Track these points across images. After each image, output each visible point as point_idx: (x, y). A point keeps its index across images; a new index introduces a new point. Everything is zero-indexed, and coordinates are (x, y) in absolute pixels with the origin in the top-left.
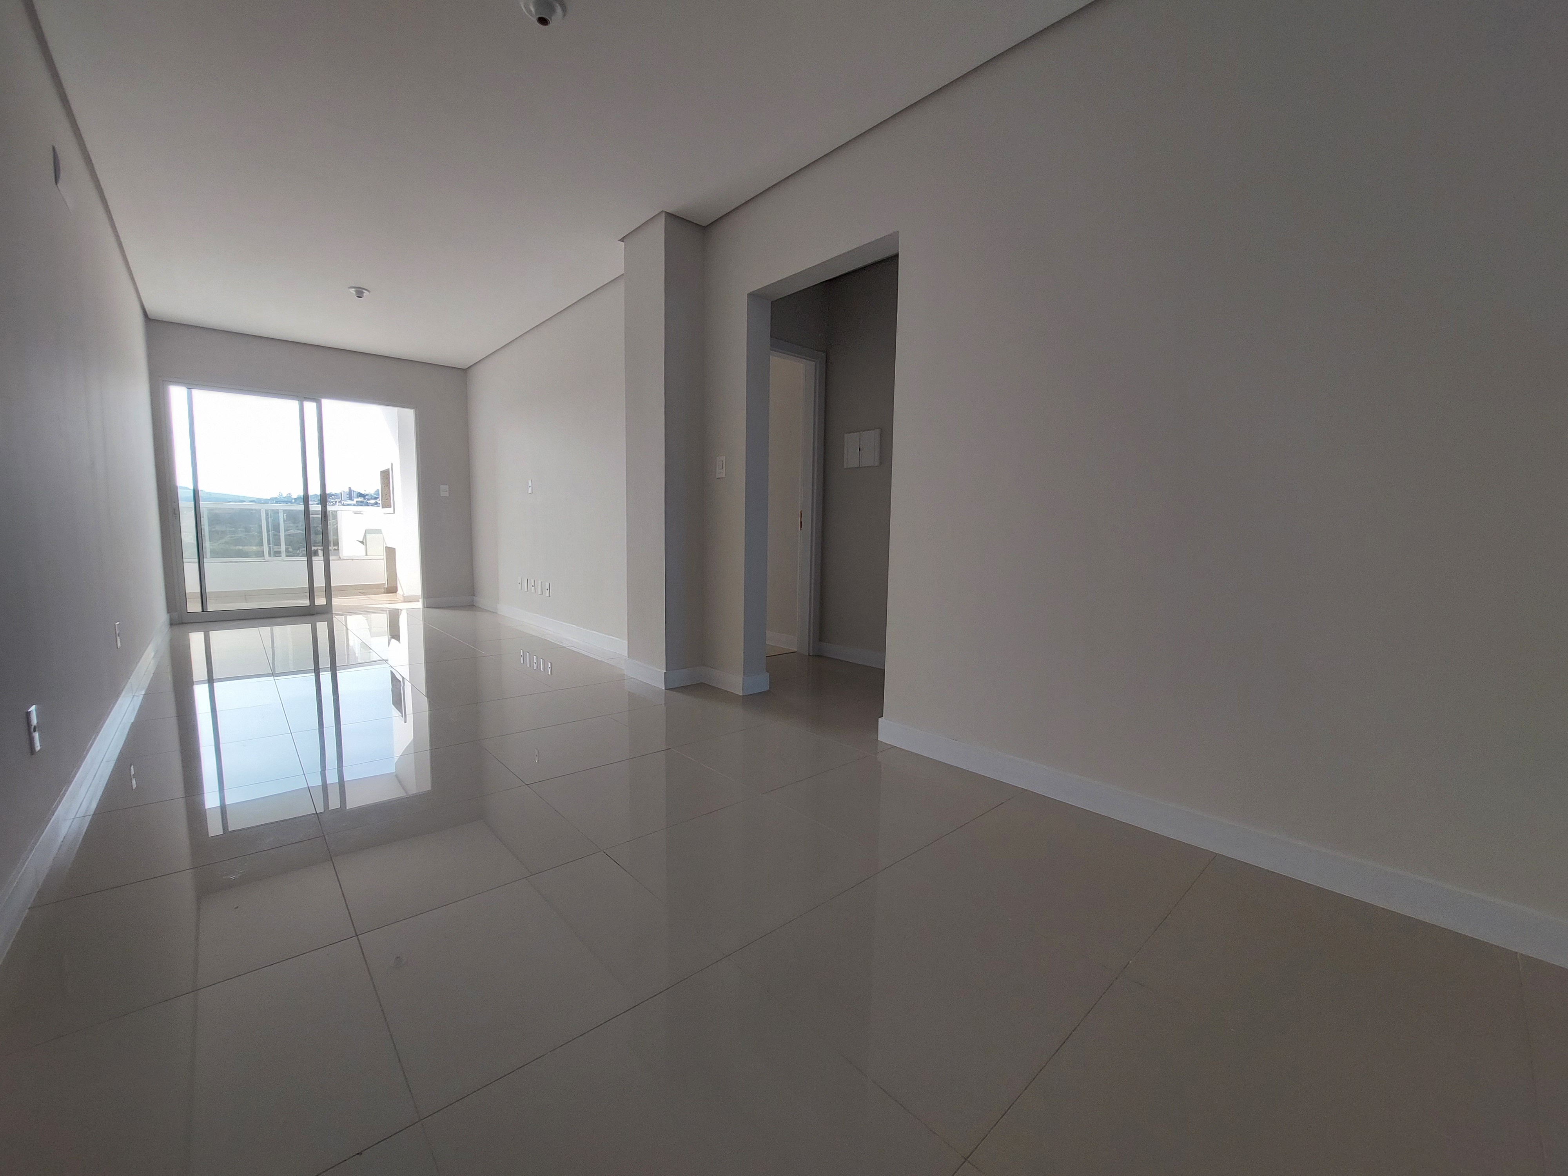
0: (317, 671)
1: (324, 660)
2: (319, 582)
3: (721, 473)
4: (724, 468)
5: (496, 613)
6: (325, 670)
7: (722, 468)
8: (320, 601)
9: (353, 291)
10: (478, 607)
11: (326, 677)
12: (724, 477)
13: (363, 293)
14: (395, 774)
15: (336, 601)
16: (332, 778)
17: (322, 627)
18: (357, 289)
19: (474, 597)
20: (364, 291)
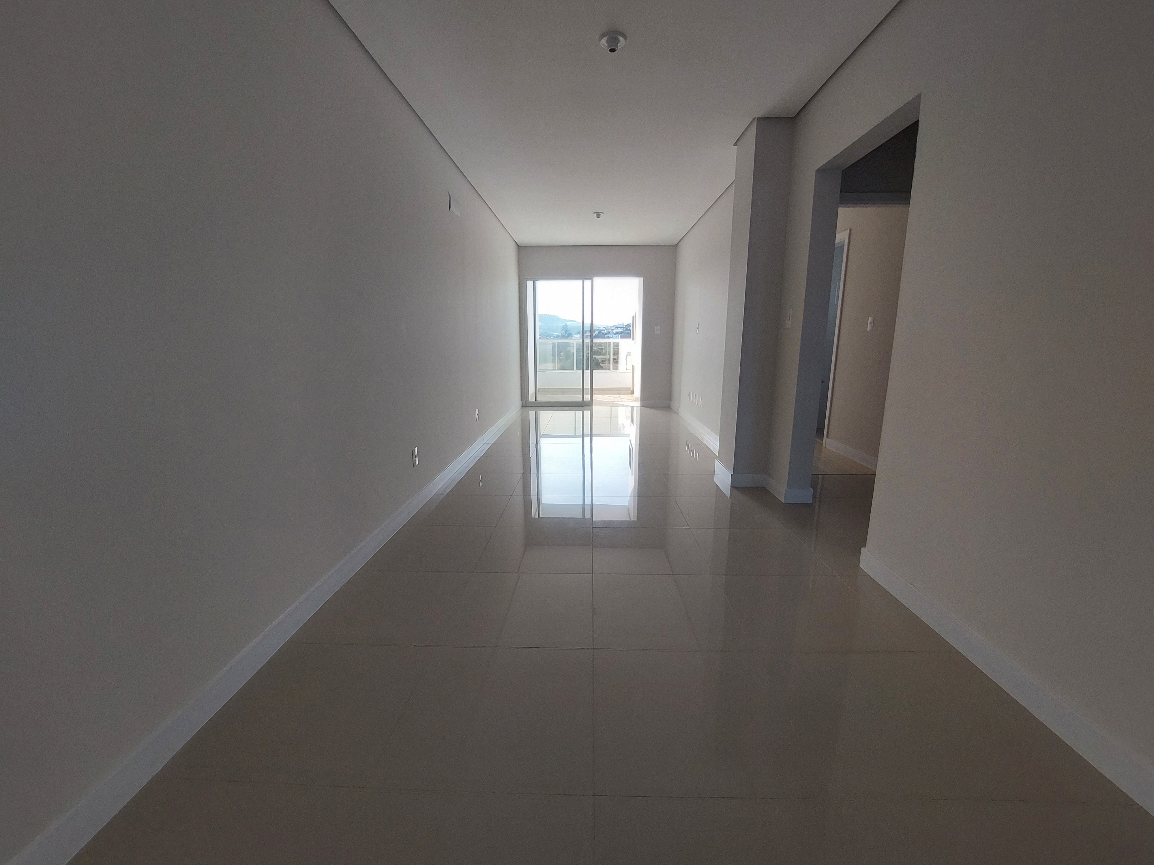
0: (583, 436)
1: (587, 431)
2: (587, 386)
3: (788, 324)
4: (791, 320)
5: (678, 414)
6: (587, 436)
7: (789, 320)
8: (587, 397)
9: (595, 215)
10: (671, 408)
11: (587, 440)
12: (789, 327)
13: (600, 215)
14: (627, 507)
15: (595, 397)
16: (588, 501)
17: (587, 413)
18: (597, 213)
19: (671, 402)
20: (601, 214)
